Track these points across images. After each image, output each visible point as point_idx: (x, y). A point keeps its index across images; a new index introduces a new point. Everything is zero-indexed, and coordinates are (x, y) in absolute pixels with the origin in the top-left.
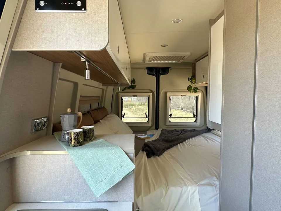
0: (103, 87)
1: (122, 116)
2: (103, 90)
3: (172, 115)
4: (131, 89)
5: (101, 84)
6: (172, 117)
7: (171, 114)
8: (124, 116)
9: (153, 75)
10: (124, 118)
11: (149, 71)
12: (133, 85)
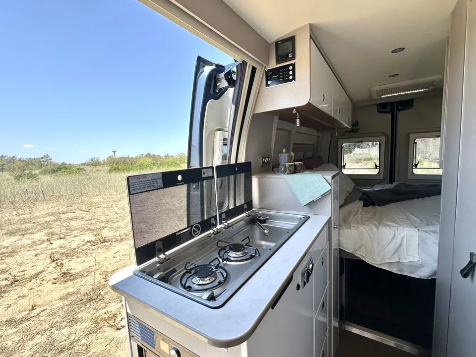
0: (318, 135)
1: (342, 167)
2: (319, 136)
3: (417, 165)
4: (352, 133)
5: (316, 131)
6: (418, 167)
7: (417, 163)
8: (344, 166)
9: (387, 112)
10: (344, 169)
11: (381, 108)
12: (355, 128)
